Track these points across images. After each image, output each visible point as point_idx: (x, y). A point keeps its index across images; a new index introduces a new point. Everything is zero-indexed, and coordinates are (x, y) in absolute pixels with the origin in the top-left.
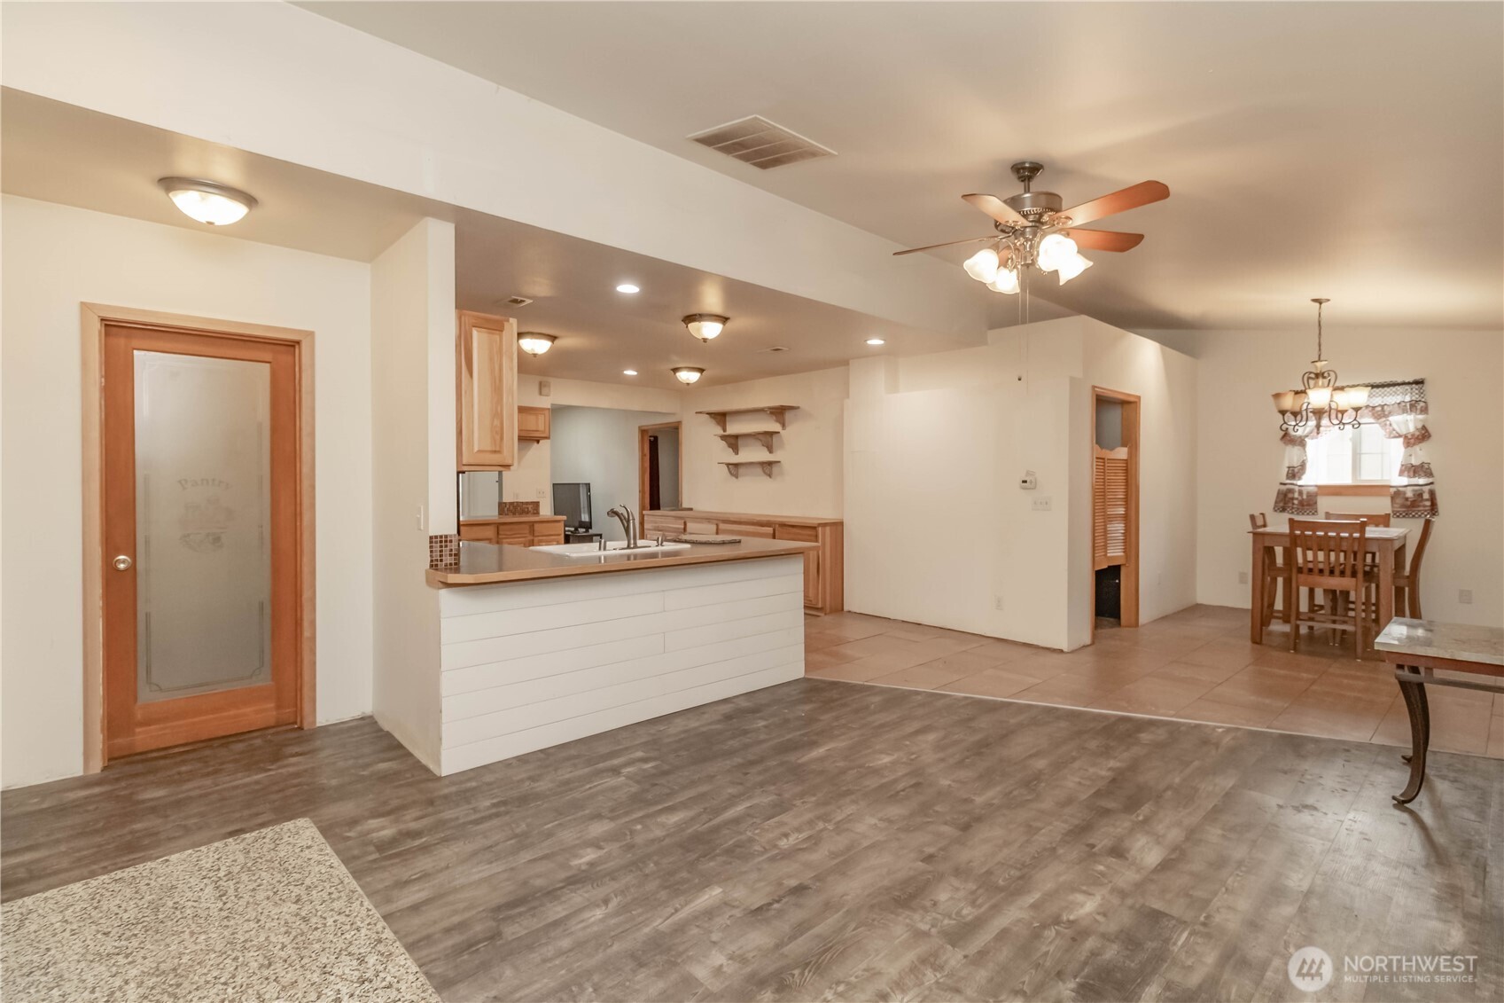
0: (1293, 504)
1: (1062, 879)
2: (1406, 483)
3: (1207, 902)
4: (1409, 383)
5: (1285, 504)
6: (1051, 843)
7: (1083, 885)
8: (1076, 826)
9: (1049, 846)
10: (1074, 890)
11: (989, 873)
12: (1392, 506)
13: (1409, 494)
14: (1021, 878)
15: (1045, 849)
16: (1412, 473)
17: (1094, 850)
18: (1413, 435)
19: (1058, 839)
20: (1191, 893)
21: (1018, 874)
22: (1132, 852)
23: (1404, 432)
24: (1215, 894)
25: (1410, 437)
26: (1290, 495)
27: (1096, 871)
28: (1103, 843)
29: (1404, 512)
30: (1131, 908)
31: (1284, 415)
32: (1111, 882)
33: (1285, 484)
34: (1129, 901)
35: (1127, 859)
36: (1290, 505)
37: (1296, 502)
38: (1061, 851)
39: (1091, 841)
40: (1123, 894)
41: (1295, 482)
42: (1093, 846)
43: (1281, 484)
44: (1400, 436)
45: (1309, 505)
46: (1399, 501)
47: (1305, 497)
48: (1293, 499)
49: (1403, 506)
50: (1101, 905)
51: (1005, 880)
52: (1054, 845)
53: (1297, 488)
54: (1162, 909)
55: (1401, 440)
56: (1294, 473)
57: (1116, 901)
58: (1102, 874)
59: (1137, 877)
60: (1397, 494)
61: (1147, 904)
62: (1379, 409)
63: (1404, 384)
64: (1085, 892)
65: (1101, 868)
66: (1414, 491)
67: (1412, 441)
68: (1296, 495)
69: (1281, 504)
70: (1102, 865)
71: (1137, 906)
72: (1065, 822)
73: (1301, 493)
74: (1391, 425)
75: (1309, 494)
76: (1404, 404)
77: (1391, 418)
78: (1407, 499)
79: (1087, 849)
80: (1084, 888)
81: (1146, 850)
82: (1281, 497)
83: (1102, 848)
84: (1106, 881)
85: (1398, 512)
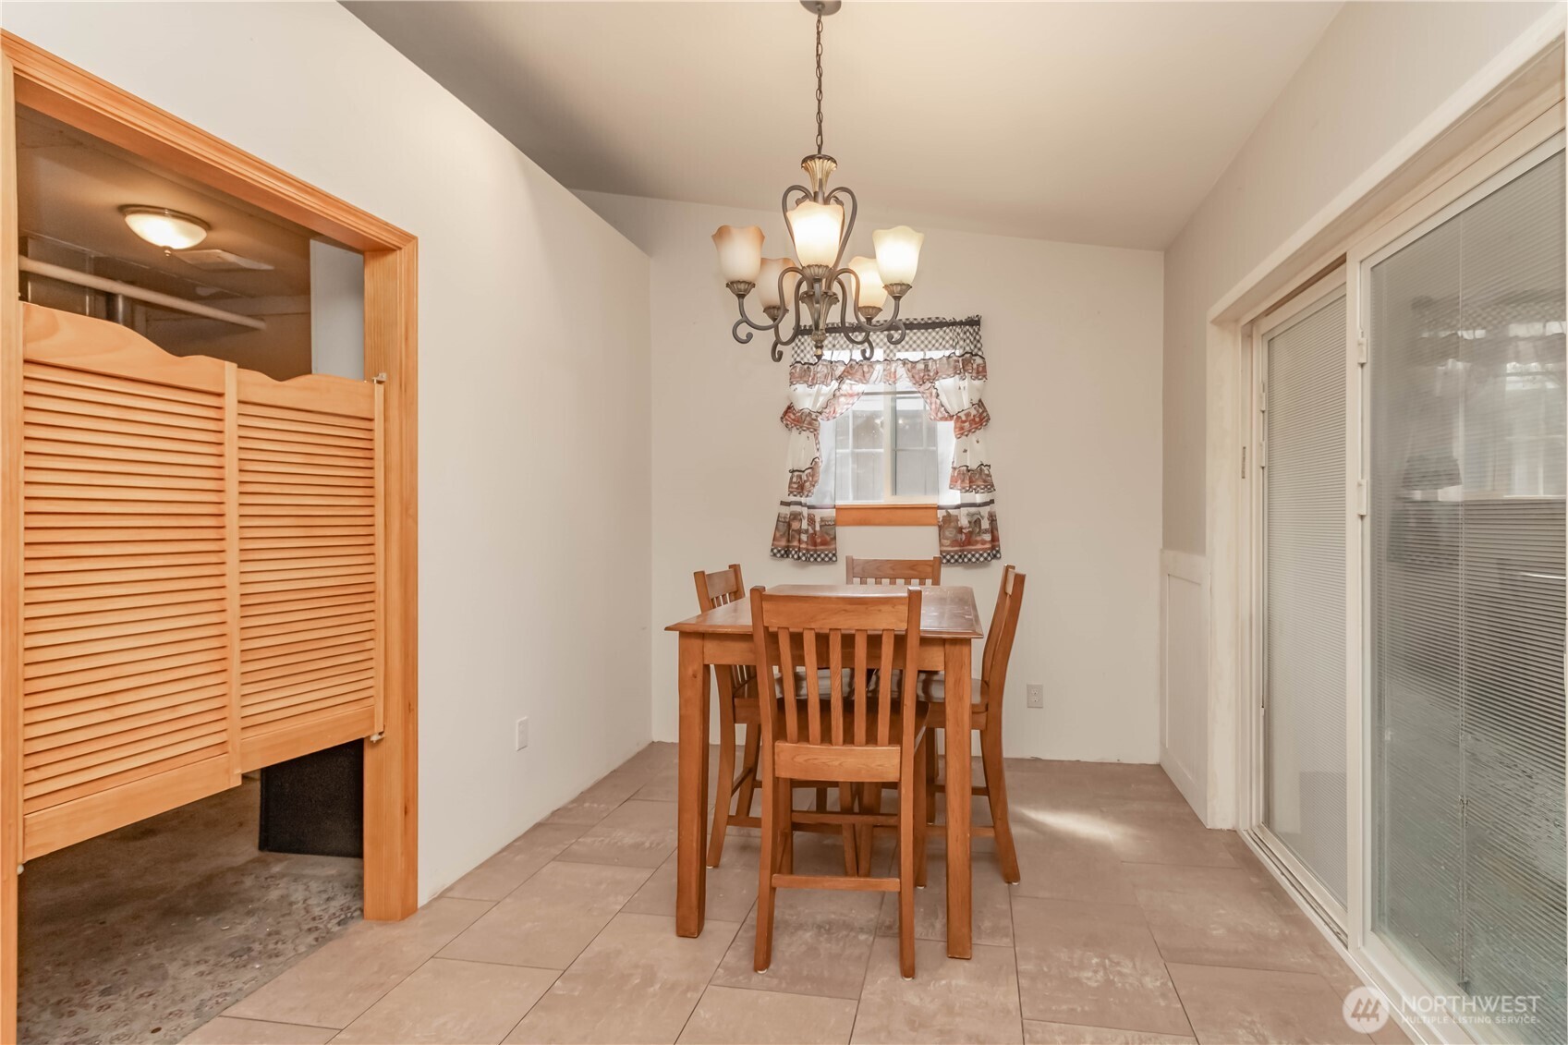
0: (800, 541)
2: (958, 502)
4: (961, 323)
5: (788, 541)
12: (941, 545)
13: (964, 522)
16: (967, 485)
18: (968, 415)
23: (953, 409)
25: (962, 415)
26: (795, 525)
29: (956, 552)
31: (741, 296)
33: (788, 504)
36: (796, 543)
37: (804, 537)
41: (803, 500)
43: (783, 503)
44: (951, 417)
45: (824, 543)
46: (950, 533)
47: (818, 528)
48: (799, 532)
49: (955, 542)
53: (805, 511)
55: (951, 424)
56: (801, 482)
60: (947, 522)
62: (921, 366)
63: (953, 323)
66: (969, 515)
67: (967, 424)
68: (805, 525)
69: (783, 543)
73: (811, 520)
74: (938, 395)
75: (824, 522)
76: (955, 358)
77: (937, 384)
78: (960, 530)
82: (783, 528)
85: (948, 553)
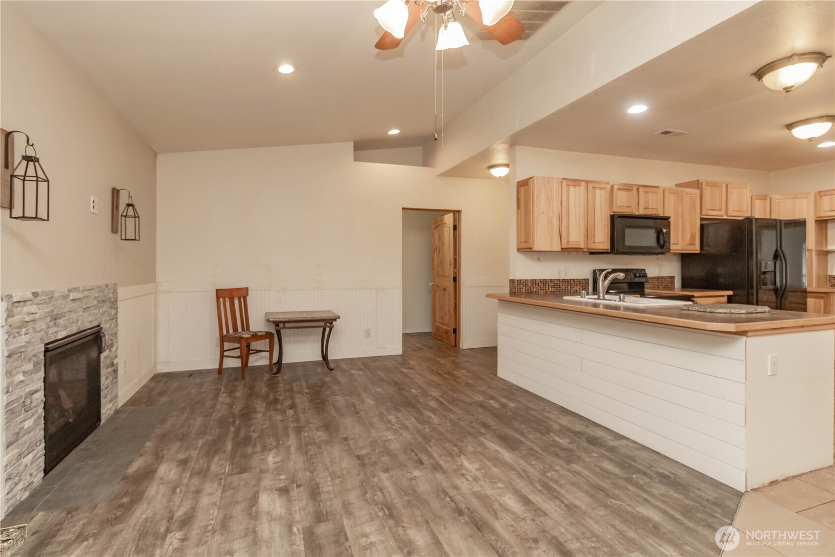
1: (292, 463)
3: (223, 491)
6: (317, 474)
7: (281, 465)
8: (319, 493)
9: (316, 472)
10: (282, 461)
11: (319, 447)
14: (306, 453)
15: (315, 470)
17: (295, 485)
19: (317, 479)
20: (233, 491)
21: (310, 453)
22: (276, 496)
24: (221, 498)
27: (283, 474)
28: (295, 492)
30: (255, 468)
32: (272, 473)
34: (257, 470)
35: (276, 490)
38: (308, 473)
39: (302, 489)
40: (262, 471)
42: (298, 486)
50: (267, 462)
51: (310, 448)
52: (314, 474)
54: (242, 475)
57: (263, 467)
58: (280, 475)
59: (263, 483)
61: (250, 473)
64: (277, 462)
65: (282, 477)
70: (284, 479)
71: (253, 470)
72: (328, 492)
79: (298, 483)
80: (280, 464)
81: (271, 503)
83: (293, 489)
84: (274, 472)
